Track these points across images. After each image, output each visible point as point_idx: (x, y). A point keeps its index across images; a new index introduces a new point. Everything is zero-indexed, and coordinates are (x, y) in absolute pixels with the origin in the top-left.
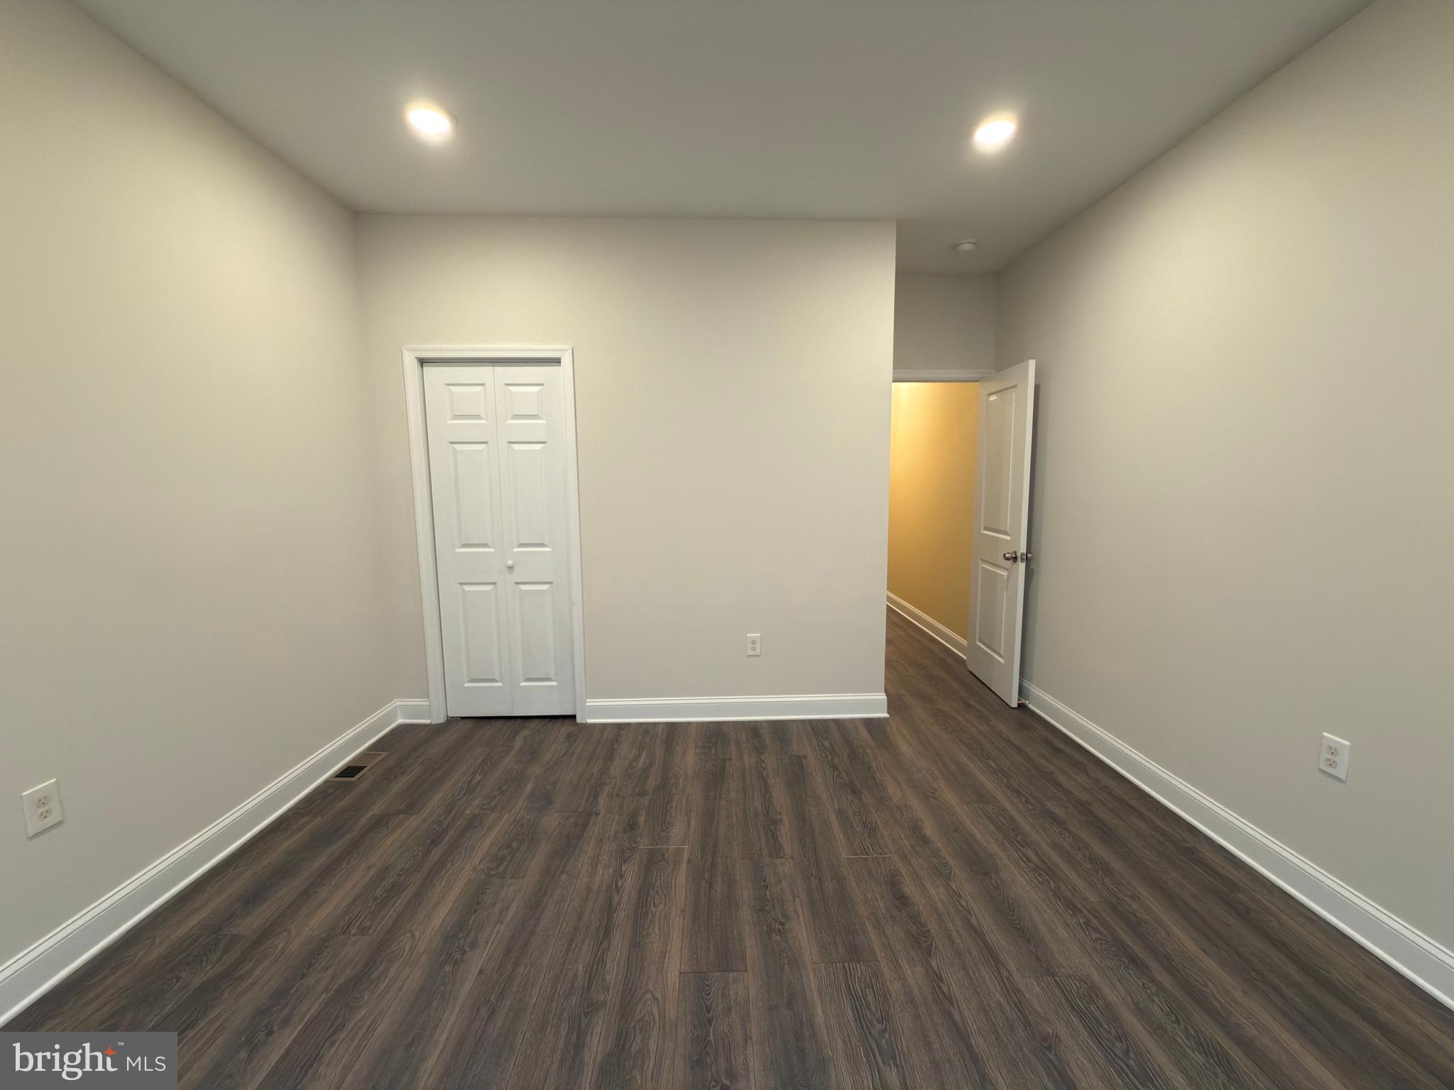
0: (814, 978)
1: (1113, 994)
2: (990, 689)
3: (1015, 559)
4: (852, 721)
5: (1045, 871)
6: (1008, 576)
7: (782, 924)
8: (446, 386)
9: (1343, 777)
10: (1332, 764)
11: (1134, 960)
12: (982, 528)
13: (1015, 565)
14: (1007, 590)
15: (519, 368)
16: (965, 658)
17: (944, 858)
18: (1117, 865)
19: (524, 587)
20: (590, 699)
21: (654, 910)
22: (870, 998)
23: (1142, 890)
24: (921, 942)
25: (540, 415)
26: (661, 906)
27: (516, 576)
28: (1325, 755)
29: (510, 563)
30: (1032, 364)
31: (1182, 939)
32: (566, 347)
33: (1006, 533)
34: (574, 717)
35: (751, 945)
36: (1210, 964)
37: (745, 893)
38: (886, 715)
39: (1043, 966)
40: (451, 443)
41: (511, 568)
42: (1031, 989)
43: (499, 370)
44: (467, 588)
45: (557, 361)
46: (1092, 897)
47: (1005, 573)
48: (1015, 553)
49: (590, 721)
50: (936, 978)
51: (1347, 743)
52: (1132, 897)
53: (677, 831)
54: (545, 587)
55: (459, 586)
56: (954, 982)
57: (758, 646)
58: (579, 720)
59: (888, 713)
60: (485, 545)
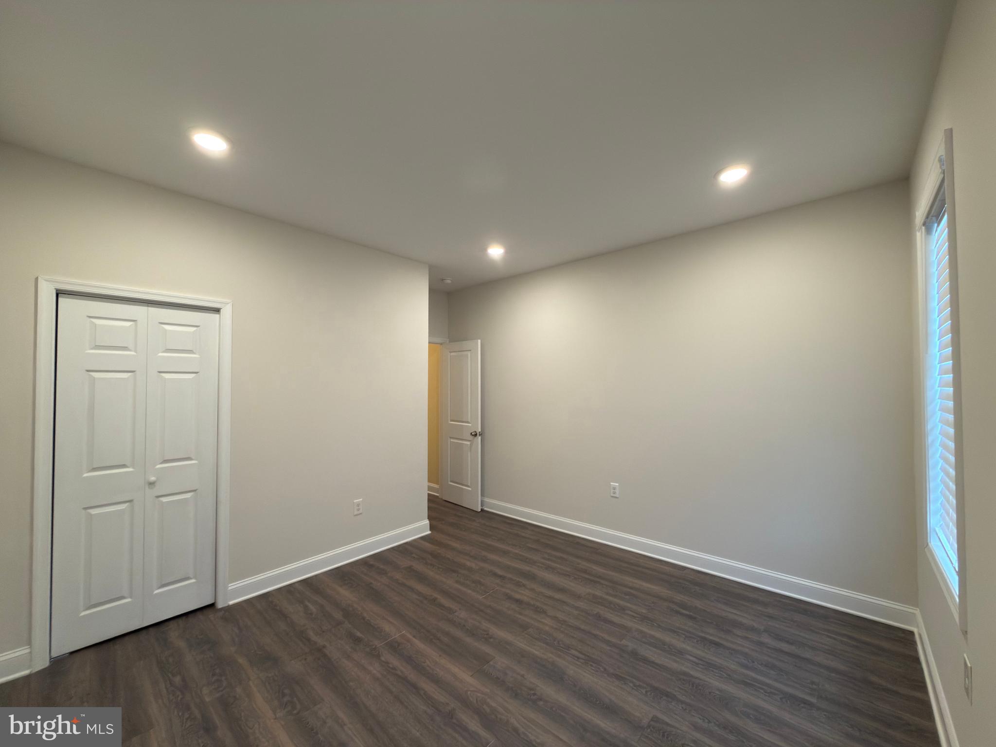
0: (521, 643)
1: (598, 593)
2: (463, 507)
3: (476, 435)
4: (415, 540)
5: (548, 568)
6: (470, 444)
7: (488, 634)
8: (88, 318)
9: (618, 496)
10: (614, 493)
11: (595, 582)
12: (449, 421)
13: (476, 438)
14: (470, 451)
15: (168, 310)
16: (438, 495)
17: (515, 580)
18: (565, 556)
19: (164, 500)
20: (231, 583)
21: (426, 664)
22: (544, 636)
23: (579, 561)
24: (538, 610)
25: (194, 351)
26: (427, 661)
27: (157, 491)
28: (612, 491)
29: (153, 479)
30: (479, 341)
31: (600, 570)
32: (228, 301)
33: (468, 422)
34: (212, 606)
35: (486, 649)
36: (610, 573)
37: (458, 633)
38: (429, 532)
39: (579, 597)
40: (88, 371)
41: (151, 484)
42: (581, 604)
43: (153, 310)
44: (94, 512)
45: (217, 311)
46: (568, 569)
47: (468, 443)
48: (476, 432)
49: (231, 603)
50: (555, 618)
51: (617, 484)
52: (578, 564)
53: (387, 627)
54: (189, 495)
55: (84, 511)
56: (560, 616)
57: (361, 507)
58: (220, 605)
59: (430, 530)
60: (124, 466)
